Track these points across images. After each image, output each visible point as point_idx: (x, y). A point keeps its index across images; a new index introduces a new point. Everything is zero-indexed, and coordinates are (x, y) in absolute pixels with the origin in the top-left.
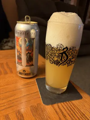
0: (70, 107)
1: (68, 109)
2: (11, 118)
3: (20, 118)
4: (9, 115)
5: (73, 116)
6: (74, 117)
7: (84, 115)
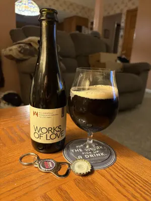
0: (127, 175)
1: (125, 178)
5: (133, 184)
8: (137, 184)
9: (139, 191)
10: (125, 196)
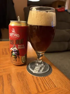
2: (3, 77)
3: (9, 77)
4: (3, 75)
6: (44, 80)
7: (51, 80)
8: (45, 80)
9: (44, 83)
10: (35, 84)
